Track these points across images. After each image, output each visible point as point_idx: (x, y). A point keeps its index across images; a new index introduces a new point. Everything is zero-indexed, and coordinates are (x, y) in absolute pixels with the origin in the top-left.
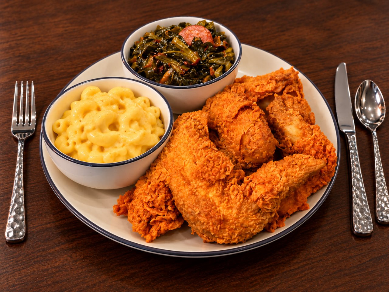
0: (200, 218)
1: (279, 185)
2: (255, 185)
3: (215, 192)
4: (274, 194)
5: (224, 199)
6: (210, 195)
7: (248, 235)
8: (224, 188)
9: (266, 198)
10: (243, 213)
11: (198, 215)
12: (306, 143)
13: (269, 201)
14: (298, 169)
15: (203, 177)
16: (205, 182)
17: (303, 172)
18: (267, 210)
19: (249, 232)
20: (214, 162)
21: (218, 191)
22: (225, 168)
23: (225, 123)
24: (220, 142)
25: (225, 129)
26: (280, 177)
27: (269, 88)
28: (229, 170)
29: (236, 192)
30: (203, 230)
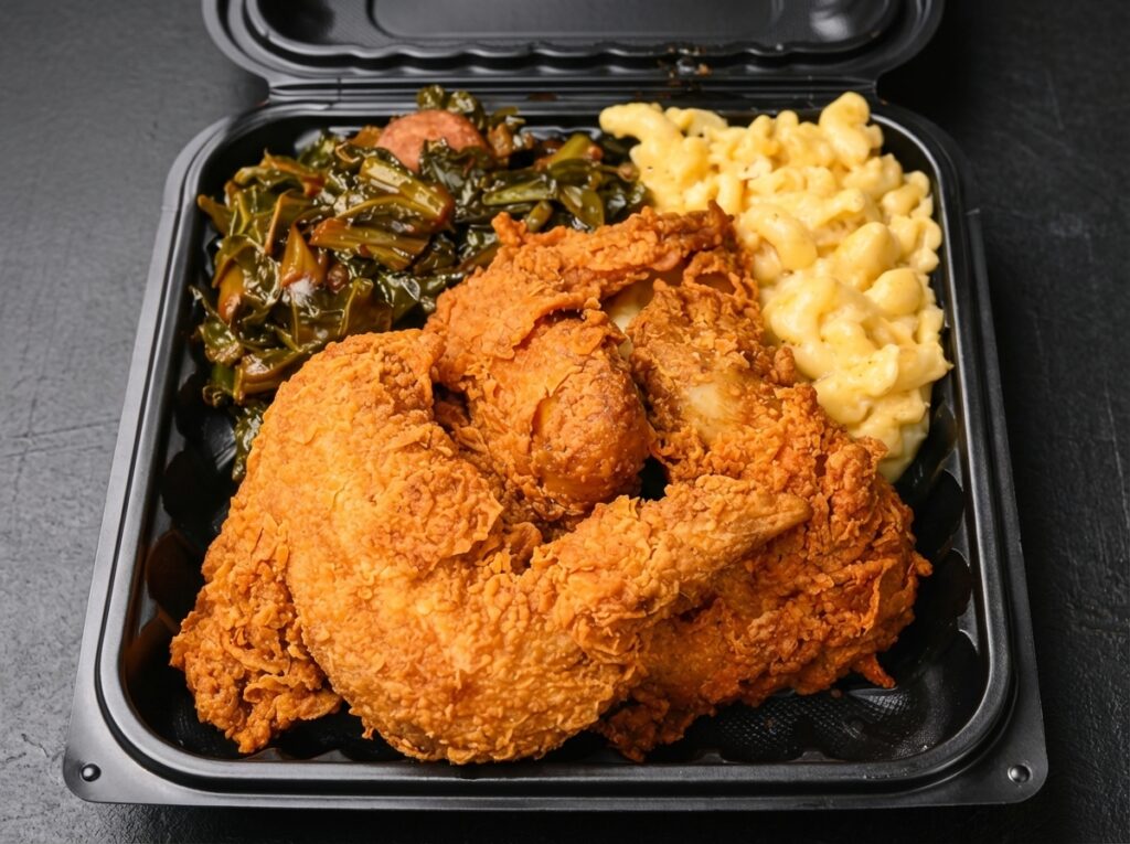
0: (388, 685)
1: (644, 577)
2: (567, 575)
3: (435, 597)
4: (627, 607)
5: (466, 620)
6: (421, 609)
7: (548, 738)
8: (469, 583)
9: (600, 619)
10: (528, 665)
11: (380, 675)
12: (753, 446)
13: (610, 625)
14: (710, 526)
15: (394, 549)
16: (402, 565)
17: (727, 537)
18: (608, 656)
19: (551, 726)
20: (433, 495)
21: (447, 595)
22: (472, 515)
23: (490, 363)
24: (469, 430)
25: (489, 385)
26: (648, 551)
27: (634, 257)
28: (485, 524)
29: (503, 598)
30: (398, 722)
